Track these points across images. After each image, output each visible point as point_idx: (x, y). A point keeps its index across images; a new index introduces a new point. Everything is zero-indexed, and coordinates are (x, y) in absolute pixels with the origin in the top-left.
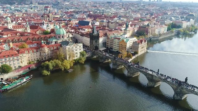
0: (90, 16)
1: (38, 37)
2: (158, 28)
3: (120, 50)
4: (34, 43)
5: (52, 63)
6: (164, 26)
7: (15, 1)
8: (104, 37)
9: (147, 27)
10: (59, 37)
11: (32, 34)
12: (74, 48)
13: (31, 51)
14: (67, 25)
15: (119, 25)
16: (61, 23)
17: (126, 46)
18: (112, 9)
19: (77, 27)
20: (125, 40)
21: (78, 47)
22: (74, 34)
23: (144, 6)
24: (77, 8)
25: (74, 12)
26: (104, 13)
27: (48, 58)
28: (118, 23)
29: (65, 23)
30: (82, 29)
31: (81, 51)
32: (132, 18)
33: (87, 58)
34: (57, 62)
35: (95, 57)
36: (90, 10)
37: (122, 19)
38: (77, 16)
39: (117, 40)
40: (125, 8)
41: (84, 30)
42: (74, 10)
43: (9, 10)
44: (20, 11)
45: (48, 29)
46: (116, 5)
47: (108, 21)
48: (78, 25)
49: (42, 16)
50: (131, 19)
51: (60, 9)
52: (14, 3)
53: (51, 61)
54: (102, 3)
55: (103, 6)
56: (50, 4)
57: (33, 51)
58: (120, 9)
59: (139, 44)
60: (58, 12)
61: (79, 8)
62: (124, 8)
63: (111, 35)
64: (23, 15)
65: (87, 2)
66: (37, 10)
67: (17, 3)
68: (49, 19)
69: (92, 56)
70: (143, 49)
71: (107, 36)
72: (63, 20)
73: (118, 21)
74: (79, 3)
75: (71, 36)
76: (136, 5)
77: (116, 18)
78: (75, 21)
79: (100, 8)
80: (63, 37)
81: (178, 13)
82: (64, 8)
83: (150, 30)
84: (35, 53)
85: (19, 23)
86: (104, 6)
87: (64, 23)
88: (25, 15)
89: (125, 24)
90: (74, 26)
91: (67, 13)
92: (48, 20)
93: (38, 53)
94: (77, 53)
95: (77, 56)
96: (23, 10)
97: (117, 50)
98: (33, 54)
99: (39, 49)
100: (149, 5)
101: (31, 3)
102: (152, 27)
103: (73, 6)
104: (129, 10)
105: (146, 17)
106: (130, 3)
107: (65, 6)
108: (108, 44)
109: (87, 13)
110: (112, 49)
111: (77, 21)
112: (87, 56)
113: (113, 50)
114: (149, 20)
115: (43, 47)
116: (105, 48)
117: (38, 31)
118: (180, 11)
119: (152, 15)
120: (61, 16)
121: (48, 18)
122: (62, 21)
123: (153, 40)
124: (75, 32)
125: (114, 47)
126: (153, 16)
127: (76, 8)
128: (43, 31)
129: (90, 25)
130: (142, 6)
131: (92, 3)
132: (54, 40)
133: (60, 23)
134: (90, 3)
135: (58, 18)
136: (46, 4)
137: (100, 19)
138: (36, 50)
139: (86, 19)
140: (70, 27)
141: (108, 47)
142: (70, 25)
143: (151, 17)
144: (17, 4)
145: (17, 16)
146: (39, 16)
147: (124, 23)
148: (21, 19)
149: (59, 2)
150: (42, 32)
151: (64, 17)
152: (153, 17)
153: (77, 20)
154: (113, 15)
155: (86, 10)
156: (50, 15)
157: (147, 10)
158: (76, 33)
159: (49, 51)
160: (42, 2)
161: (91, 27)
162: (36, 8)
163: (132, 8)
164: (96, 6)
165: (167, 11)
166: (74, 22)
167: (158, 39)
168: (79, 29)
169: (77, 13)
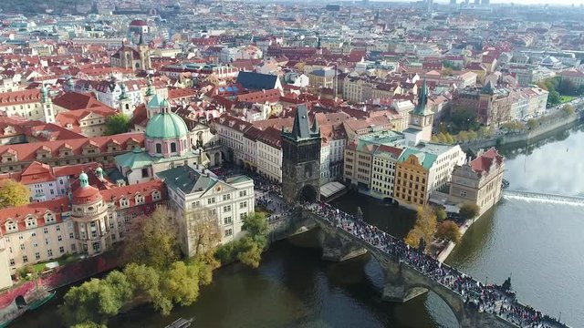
0: (274, 52)
1: (78, 146)
2: (520, 97)
3: (398, 195)
4: (59, 174)
5: (115, 282)
6: (536, 90)
7: (45, 5)
8: (333, 142)
9: (483, 97)
10: (159, 151)
11: (57, 133)
12: (219, 199)
13: (31, 221)
14: (198, 85)
15: (378, 88)
16: (179, 77)
17: (424, 181)
18: (345, 28)
19: (233, 93)
20: (421, 157)
21: (235, 195)
22: (219, 128)
23: (443, 18)
24: (235, 27)
25: (223, 38)
26: (323, 44)
27: (111, 242)
28: (374, 77)
29: (191, 78)
30: (249, 107)
31: (245, 210)
32: (417, 58)
33: (271, 236)
34: (141, 278)
35: (304, 229)
36: (276, 32)
37: (383, 63)
38: (233, 53)
39: (386, 155)
40: (383, 26)
41: (258, 110)
42: (223, 32)
43: (15, 33)
44: (50, 35)
45: (124, 107)
46: (354, 17)
47: (340, 71)
48: (235, 89)
49: (117, 55)
50: (412, 64)
51: (179, 29)
52: (43, 11)
53: (115, 274)
54: (312, 10)
55: (315, 19)
56: (151, 13)
57: (41, 220)
58: (370, 28)
59: (480, 176)
60: (173, 37)
61: (241, 25)
62: (381, 25)
63: (363, 134)
64: (55, 51)
65: (264, 7)
66: (107, 34)
67: (50, 11)
68: (137, 65)
69: (293, 227)
70: (492, 191)
71: (346, 137)
72: (184, 67)
73: (372, 71)
74: (240, 11)
75: (208, 137)
76: (414, 14)
77: (363, 60)
78: (225, 71)
79: (305, 27)
80: (173, 147)
81: (557, 41)
82: (194, 25)
83: (493, 109)
84: (52, 229)
85: (32, 79)
86: (318, 18)
87: (188, 80)
88: (62, 50)
89: (398, 83)
90: (222, 90)
91: (199, 42)
92: (134, 66)
93: (66, 227)
94: (228, 221)
95: (229, 233)
96: (60, 32)
97: (386, 196)
98: (41, 230)
99: (70, 210)
100: (456, 14)
101: (95, 10)
102: (502, 97)
103: (220, 21)
104: (400, 31)
105: (462, 57)
106: (395, 10)
107: (196, 20)
108: (350, 167)
109: (265, 43)
110: (368, 189)
111: (234, 70)
112: (271, 228)
113: (372, 193)
114: (475, 67)
115: (85, 200)
116: (339, 186)
117: (86, 118)
118: (563, 35)
119: (478, 48)
120: (180, 52)
121: (134, 63)
122: (180, 70)
123: (506, 144)
124: (223, 120)
125: (376, 180)
126: (485, 53)
127: (231, 24)
128: (105, 114)
129: (278, 90)
130: (435, 18)
131: (280, 10)
132: (139, 164)
133: (174, 80)
134: (275, 8)
135: (169, 58)
136: (138, 12)
137: (311, 64)
138: (54, 215)
139: (262, 65)
140: (209, 94)
141: (349, 181)
142: (210, 87)
143: (480, 56)
144: (50, 14)
145: (35, 53)
146: (108, 53)
147: (397, 79)
148: (45, 64)
149: (177, 8)
150: (103, 121)
151: (189, 57)
152: (484, 56)
153: (232, 67)
154: (352, 48)
155: (262, 32)
156: (143, 50)
157: (455, 30)
158: (226, 124)
159: (115, 215)
160: (127, 6)
161: (283, 95)
162: (105, 25)
163: (404, 24)
164: (291, 20)
165: (519, 36)
166: (223, 76)
167: (524, 138)
168: (240, 105)
169: (233, 42)
